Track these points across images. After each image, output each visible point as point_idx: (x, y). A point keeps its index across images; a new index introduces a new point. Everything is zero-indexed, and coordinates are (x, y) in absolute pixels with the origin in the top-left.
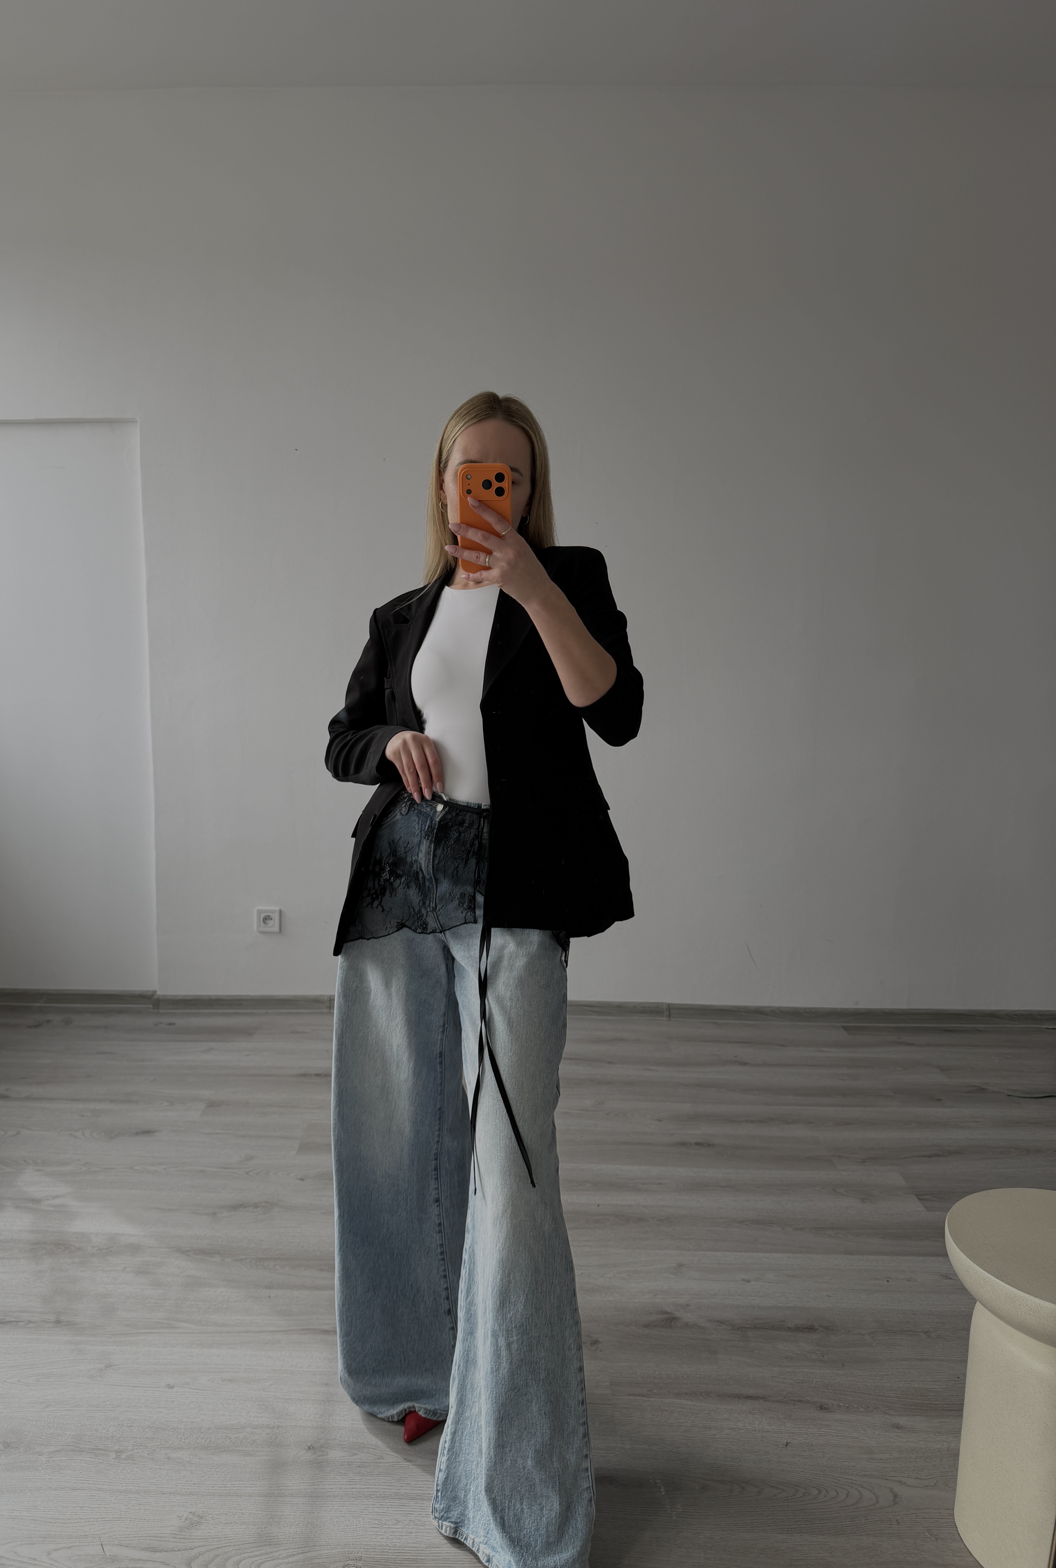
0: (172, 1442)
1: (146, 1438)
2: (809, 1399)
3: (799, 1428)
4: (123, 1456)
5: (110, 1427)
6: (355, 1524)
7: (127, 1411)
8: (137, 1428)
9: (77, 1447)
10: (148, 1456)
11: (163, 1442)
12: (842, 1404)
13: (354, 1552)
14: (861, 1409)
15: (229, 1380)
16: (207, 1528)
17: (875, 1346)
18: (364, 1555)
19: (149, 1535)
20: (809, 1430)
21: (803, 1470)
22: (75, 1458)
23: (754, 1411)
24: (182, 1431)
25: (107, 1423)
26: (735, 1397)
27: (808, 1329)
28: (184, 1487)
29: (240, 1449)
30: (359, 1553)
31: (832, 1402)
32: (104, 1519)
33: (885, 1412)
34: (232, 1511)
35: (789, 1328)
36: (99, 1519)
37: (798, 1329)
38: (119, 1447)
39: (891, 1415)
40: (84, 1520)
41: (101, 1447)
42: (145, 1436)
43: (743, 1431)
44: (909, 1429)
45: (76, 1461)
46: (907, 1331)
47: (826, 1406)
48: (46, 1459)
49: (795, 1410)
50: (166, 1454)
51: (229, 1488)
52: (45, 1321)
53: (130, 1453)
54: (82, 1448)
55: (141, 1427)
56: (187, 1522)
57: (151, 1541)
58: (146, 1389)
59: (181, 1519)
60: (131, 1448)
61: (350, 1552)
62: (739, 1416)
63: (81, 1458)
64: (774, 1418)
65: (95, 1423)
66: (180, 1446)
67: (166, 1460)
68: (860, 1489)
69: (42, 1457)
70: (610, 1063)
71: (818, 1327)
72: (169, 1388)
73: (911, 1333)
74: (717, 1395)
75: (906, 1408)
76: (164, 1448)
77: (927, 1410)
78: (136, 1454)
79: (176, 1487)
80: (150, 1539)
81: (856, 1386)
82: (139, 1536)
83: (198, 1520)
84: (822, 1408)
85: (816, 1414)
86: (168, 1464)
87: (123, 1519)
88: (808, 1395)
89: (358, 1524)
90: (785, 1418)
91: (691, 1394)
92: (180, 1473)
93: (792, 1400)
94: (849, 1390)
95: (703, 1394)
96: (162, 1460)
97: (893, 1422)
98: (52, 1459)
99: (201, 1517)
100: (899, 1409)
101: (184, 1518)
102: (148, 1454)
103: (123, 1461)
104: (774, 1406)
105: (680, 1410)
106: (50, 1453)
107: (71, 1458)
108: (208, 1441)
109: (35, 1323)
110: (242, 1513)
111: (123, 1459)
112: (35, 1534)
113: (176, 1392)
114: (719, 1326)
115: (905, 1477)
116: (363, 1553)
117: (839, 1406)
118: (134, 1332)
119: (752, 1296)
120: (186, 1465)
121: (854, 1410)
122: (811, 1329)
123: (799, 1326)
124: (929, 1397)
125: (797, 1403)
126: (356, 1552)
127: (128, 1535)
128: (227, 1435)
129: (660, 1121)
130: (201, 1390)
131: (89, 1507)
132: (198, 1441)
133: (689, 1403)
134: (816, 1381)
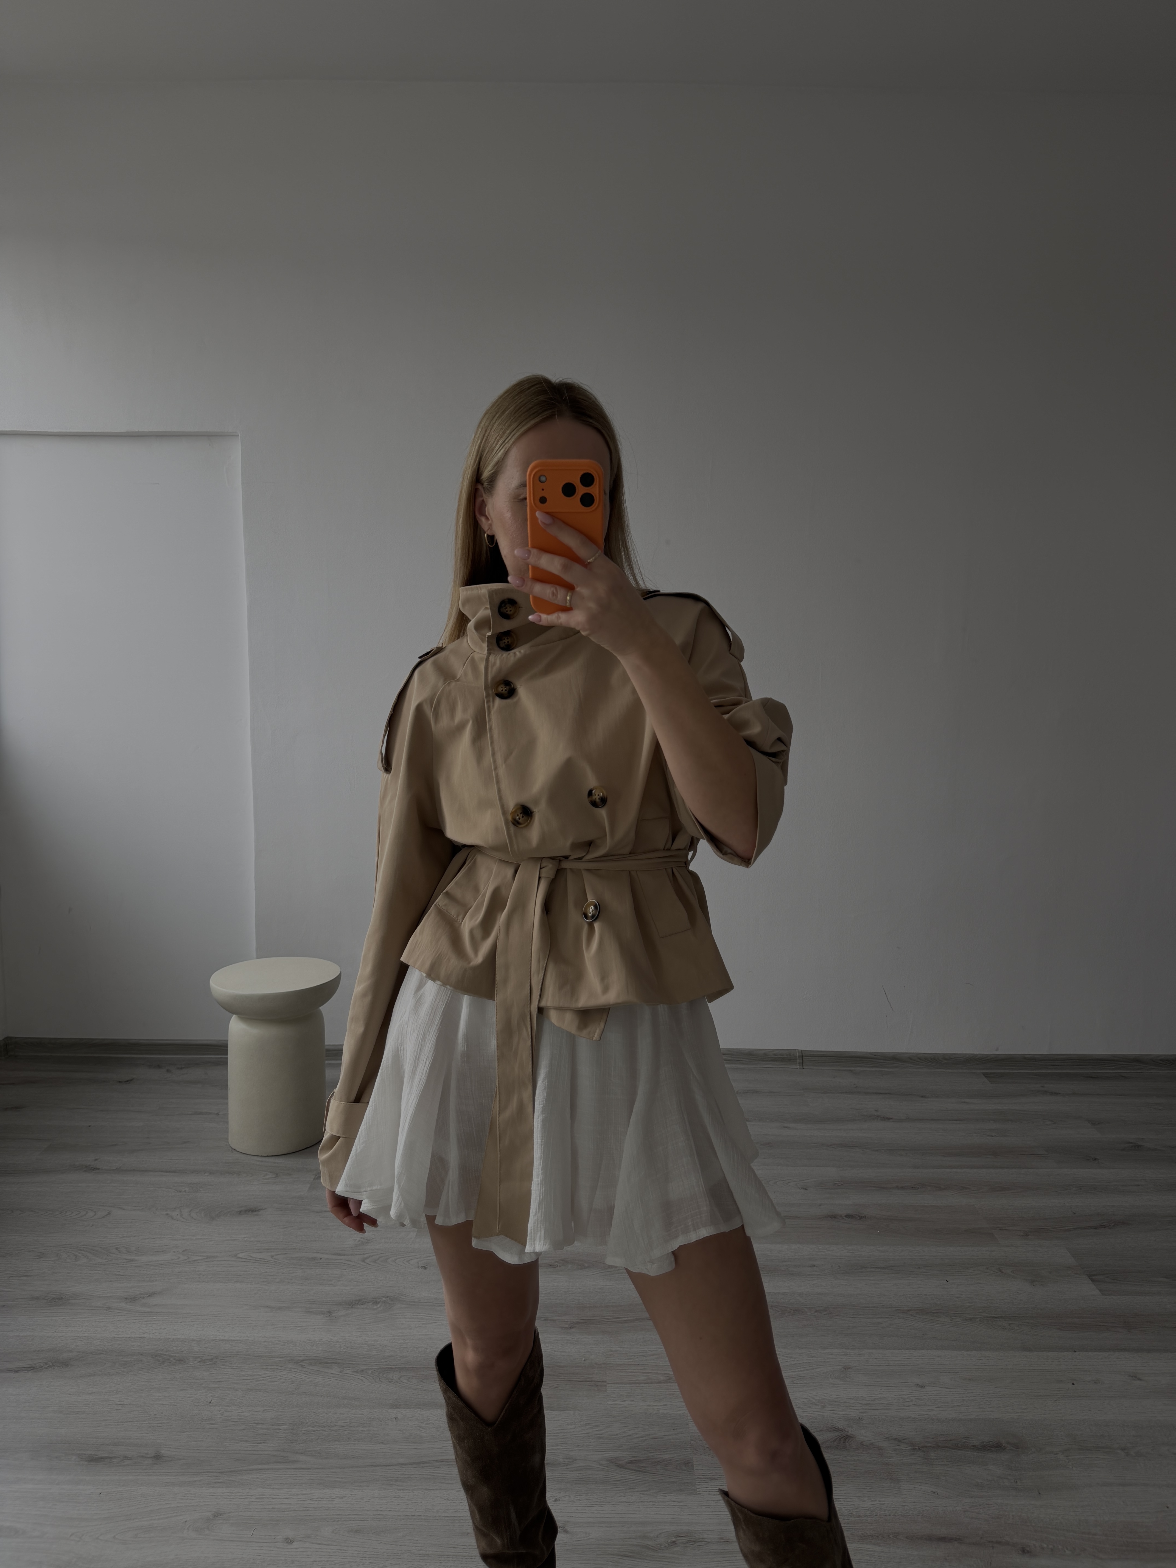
2: (1009, 1539)
12: (1045, 1546)
14: (1068, 1552)
15: (356, 1531)
17: (1070, 1467)
23: (950, 1557)
26: (926, 1539)
27: (995, 1447)
31: (1034, 1542)
33: (1093, 1556)
35: (974, 1446)
37: (985, 1448)
39: (1100, 1558)
46: (1102, 1447)
47: (1028, 1549)
49: (994, 1555)
62: (933, 1564)
71: (1007, 1445)
73: (1107, 1450)
75: (1116, 1550)
84: (1024, 1551)
85: (1018, 1560)
88: (1007, 1535)
94: (1050, 1527)
100: (1108, 1550)
104: (970, 1550)
113: (296, 1548)
114: (898, 1445)
117: (1043, 1548)
118: (245, 1468)
119: (929, 1406)
121: (1060, 1553)
122: (999, 1447)
123: (985, 1443)
124: (1138, 1534)
125: (996, 1545)
129: (806, 1189)
130: (325, 1545)
134: (1013, 1515)
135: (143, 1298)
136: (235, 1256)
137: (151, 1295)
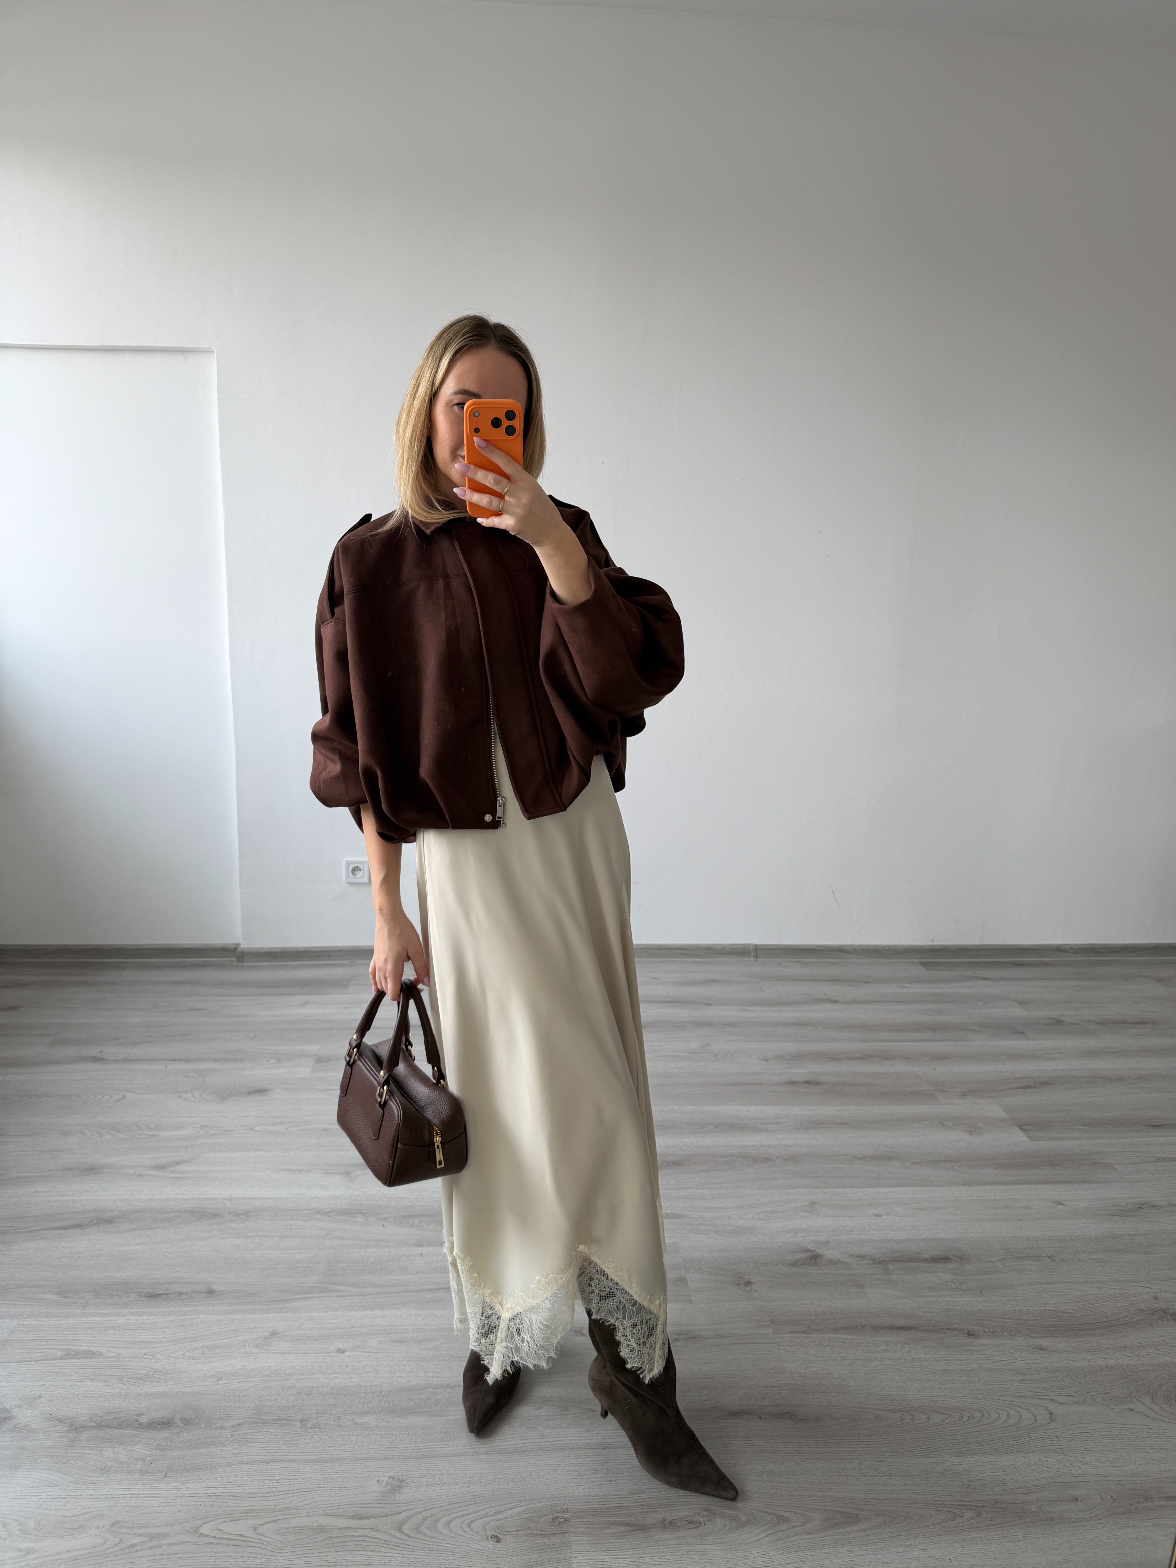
0: (355, 1407)
1: (328, 1405)
2: (956, 1326)
3: (953, 1354)
4: (309, 1425)
5: (288, 1396)
6: (555, 1477)
7: (302, 1379)
8: (316, 1395)
9: (260, 1419)
10: (334, 1423)
11: (346, 1408)
12: (987, 1330)
13: (559, 1505)
14: (1005, 1333)
15: (399, 1342)
16: (409, 1491)
17: (1006, 1272)
18: (571, 1507)
19: (353, 1503)
20: (962, 1356)
21: (964, 1395)
22: (260, 1430)
23: (909, 1341)
24: (364, 1395)
25: (284, 1392)
26: (888, 1329)
27: (943, 1259)
28: (377, 1452)
29: (425, 1410)
30: (565, 1505)
31: (978, 1328)
32: (303, 1490)
33: (1027, 1335)
34: (431, 1472)
35: (925, 1259)
36: (300, 1490)
37: (934, 1260)
38: (303, 1416)
39: (1033, 1337)
40: (284, 1493)
41: (284, 1418)
42: (327, 1403)
43: (902, 1361)
44: (1051, 1350)
45: (261, 1433)
46: (1033, 1256)
47: (973, 1333)
48: (230, 1433)
49: (945, 1338)
50: (352, 1420)
51: (423, 1450)
52: (196, 1292)
53: (315, 1422)
54: (265, 1420)
55: (320, 1394)
56: (388, 1487)
57: (356, 1508)
58: (317, 1355)
59: (381, 1485)
60: (317, 1416)
61: (556, 1505)
62: (895, 1347)
63: (266, 1430)
64: (928, 1346)
65: (272, 1393)
66: (364, 1410)
67: (354, 1426)
68: (1019, 1409)
69: (225, 1431)
70: (707, 1004)
71: (952, 1257)
72: (340, 1352)
73: (1037, 1258)
74: (872, 1328)
75: (1045, 1330)
76: (349, 1414)
77: (1064, 1331)
78: (322, 1422)
79: (369, 1452)
80: (355, 1507)
81: (996, 1312)
82: (343, 1504)
83: (399, 1484)
84: (970, 1334)
85: (965, 1341)
86: (357, 1430)
87: (323, 1489)
88: (955, 1323)
89: (558, 1477)
90: (938, 1346)
91: (847, 1328)
92: (370, 1438)
93: (941, 1329)
94: (990, 1316)
95: (859, 1328)
96: (349, 1426)
97: (1036, 1344)
98: (235, 1433)
99: (401, 1481)
100: (1039, 1331)
101: (384, 1483)
102: (334, 1421)
103: (309, 1429)
104: (926, 1335)
105: (841, 1344)
106: (233, 1427)
107: (256, 1431)
108: (391, 1404)
109: (186, 1294)
110: (441, 1474)
111: (310, 1428)
112: (237, 1510)
113: (348, 1356)
114: (861, 1261)
115: (1057, 1395)
116: (569, 1505)
117: (985, 1332)
118: (292, 1297)
119: (885, 1230)
120: (375, 1429)
121: (999, 1334)
122: (946, 1259)
123: (934, 1257)
124: (1063, 1319)
125: (946, 1331)
126: (562, 1504)
127: (332, 1504)
128: (409, 1397)
129: (767, 1061)
130: (373, 1352)
131: (285, 1479)
132: (381, 1405)
133: (847, 1337)
134: (960, 1309)
135: (171, 1166)
136: (251, 1129)
137: (178, 1163)
